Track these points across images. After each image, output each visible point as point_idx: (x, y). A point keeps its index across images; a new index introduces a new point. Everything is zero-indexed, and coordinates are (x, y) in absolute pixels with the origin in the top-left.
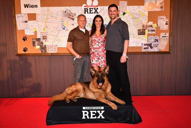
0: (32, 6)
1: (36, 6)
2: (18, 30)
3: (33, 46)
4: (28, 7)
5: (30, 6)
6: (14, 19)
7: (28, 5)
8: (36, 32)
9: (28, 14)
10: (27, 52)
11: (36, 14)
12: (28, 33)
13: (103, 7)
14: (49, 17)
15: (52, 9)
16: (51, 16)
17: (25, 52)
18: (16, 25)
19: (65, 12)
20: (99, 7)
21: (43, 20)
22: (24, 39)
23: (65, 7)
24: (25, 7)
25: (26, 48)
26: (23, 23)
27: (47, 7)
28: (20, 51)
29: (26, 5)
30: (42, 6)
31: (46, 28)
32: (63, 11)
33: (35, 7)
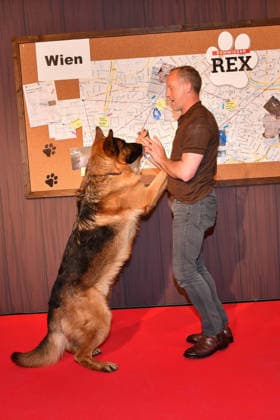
0: (68, 61)
1: (78, 60)
2: (32, 126)
3: (74, 169)
4: (56, 64)
5: (62, 60)
6: (19, 99)
7: (57, 56)
8: (79, 131)
9: (56, 82)
10: (55, 187)
11: (77, 80)
12: (57, 134)
13: (263, 52)
14: (115, 87)
15: (123, 65)
16: (121, 85)
17: (51, 186)
18: (24, 113)
19: (161, 70)
20: (252, 53)
21: (100, 98)
22: (48, 153)
23: (158, 59)
24: (49, 64)
25: (52, 175)
26: (44, 108)
27: (109, 61)
28: (38, 185)
29: (52, 57)
30: (94, 57)
31: (108, 118)
32: (154, 68)
33: (76, 63)
